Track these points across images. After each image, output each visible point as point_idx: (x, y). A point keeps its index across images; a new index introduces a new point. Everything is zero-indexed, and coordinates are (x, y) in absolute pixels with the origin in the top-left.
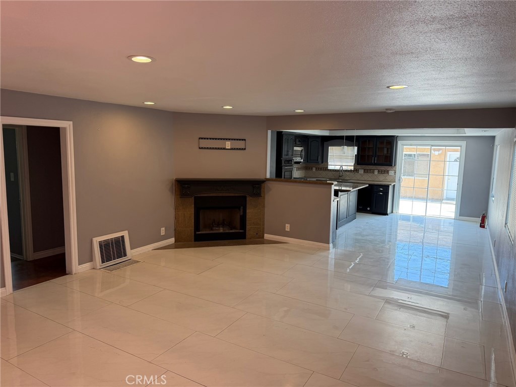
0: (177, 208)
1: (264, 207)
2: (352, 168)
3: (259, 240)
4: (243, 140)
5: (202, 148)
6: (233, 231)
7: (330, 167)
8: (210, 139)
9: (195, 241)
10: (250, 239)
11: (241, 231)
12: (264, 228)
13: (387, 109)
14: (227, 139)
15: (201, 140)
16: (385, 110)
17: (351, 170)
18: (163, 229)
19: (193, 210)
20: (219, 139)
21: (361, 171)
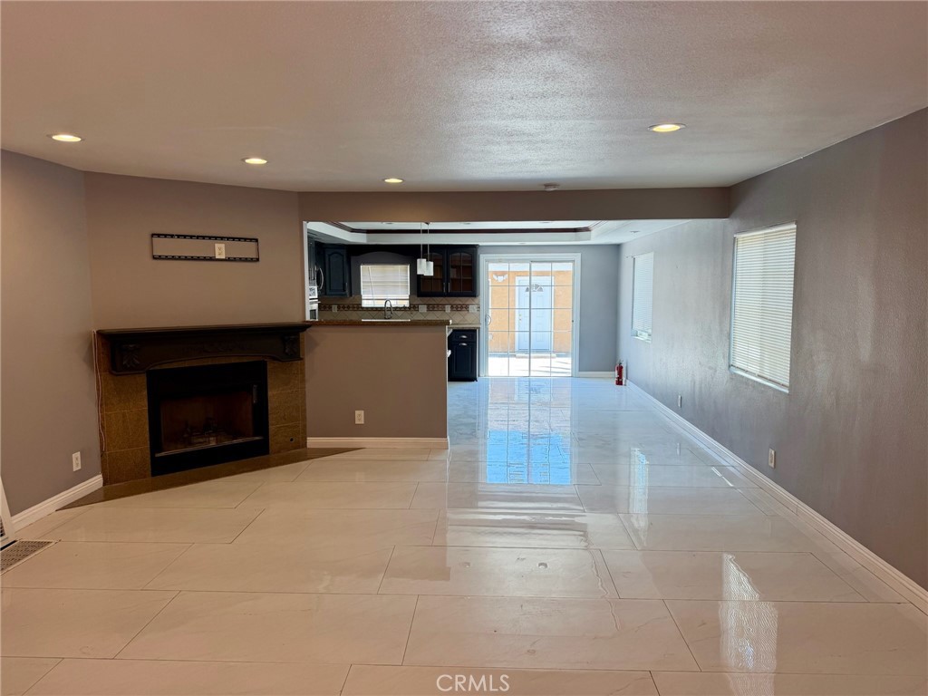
0: (103, 403)
1: (303, 381)
2: (406, 304)
3: (296, 452)
4: (251, 240)
5: (160, 258)
6: (240, 441)
7: (365, 304)
8: (179, 236)
9: (154, 474)
10: (279, 452)
11: (257, 438)
12: (305, 426)
13: (547, 185)
14: (216, 238)
15: (156, 239)
16: (543, 188)
17: (405, 308)
18: (77, 456)
19: (144, 404)
20: (198, 237)
21: (423, 309)
